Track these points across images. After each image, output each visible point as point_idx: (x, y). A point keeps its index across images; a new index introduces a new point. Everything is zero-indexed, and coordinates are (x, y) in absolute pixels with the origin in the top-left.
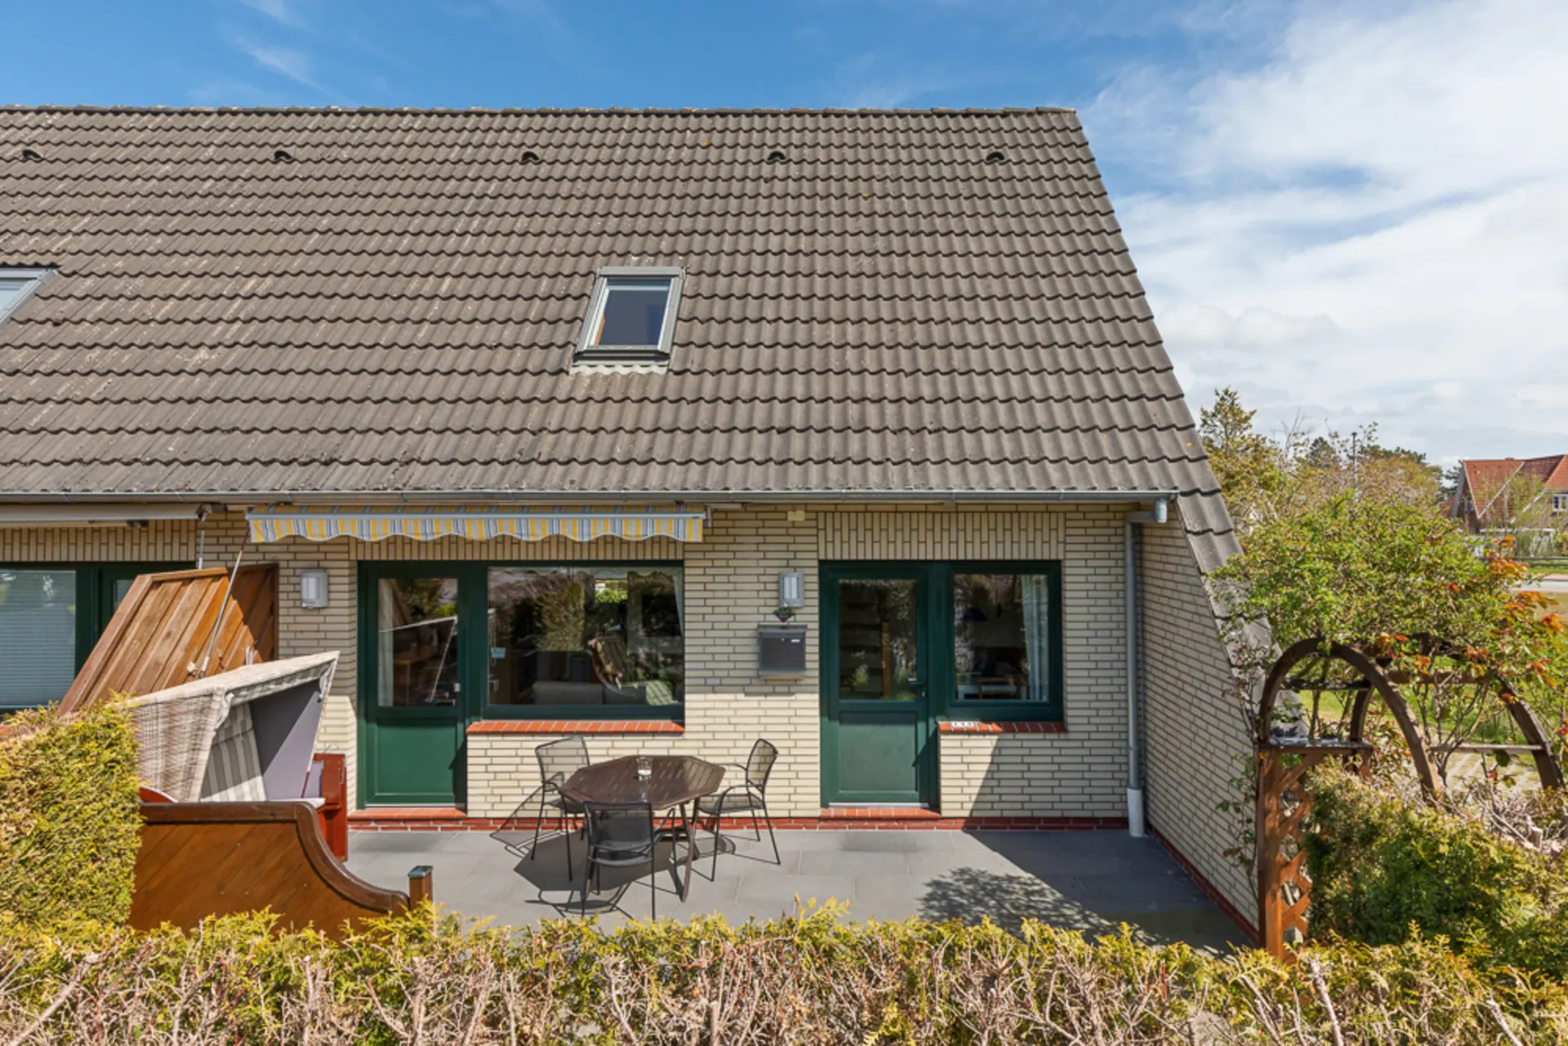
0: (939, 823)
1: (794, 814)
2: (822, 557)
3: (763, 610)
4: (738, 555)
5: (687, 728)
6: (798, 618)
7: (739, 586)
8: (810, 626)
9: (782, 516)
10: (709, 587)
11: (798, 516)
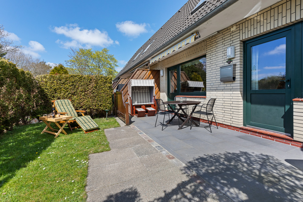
0: (293, 143)
1: (232, 125)
2: (241, 39)
3: (224, 62)
4: (218, 47)
5: (207, 97)
6: (234, 62)
7: (218, 56)
8: (237, 64)
9: (229, 30)
10: (211, 58)
11: (234, 29)
